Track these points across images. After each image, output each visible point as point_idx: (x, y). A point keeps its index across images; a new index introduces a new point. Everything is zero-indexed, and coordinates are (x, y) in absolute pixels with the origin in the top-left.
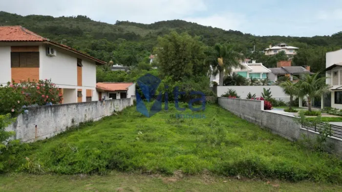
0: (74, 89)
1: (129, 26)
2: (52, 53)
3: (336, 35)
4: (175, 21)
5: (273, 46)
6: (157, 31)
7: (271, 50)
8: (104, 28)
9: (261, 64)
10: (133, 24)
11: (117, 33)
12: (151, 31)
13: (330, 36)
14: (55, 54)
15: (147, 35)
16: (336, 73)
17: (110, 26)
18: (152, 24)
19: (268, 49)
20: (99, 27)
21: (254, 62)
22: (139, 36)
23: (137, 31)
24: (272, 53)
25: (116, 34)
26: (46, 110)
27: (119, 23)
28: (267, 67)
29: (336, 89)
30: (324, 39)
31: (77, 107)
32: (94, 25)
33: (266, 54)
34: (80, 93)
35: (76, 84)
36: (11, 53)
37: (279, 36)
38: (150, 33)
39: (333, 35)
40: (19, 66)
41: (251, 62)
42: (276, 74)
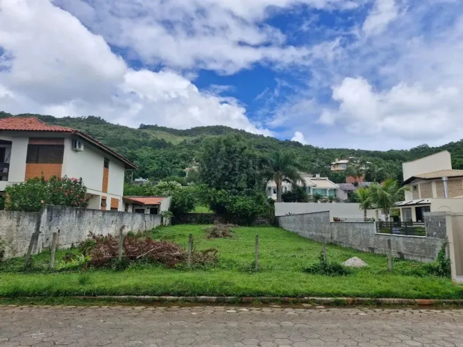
0: (98, 196)
1: (158, 132)
2: (80, 147)
3: (416, 149)
4: (217, 126)
5: (339, 160)
6: (194, 138)
7: (338, 164)
8: (123, 133)
9: (327, 178)
10: (164, 129)
11: (141, 139)
12: (186, 138)
13: (409, 150)
14: (82, 148)
15: (181, 144)
16: (415, 188)
17: (132, 130)
18: (188, 130)
19: (334, 163)
20: (117, 131)
21: (318, 176)
22: (170, 143)
23: (168, 138)
24: (340, 168)
25: (139, 141)
26: (70, 213)
27: (143, 127)
28: (335, 182)
29: (417, 204)
30: (401, 154)
31: (103, 215)
32: (110, 129)
33: (332, 169)
34: (104, 200)
35: (101, 190)
36: (29, 145)
37: (348, 150)
38: (185, 140)
39: (411, 150)
40: (37, 162)
41: (315, 176)
42: (345, 191)
